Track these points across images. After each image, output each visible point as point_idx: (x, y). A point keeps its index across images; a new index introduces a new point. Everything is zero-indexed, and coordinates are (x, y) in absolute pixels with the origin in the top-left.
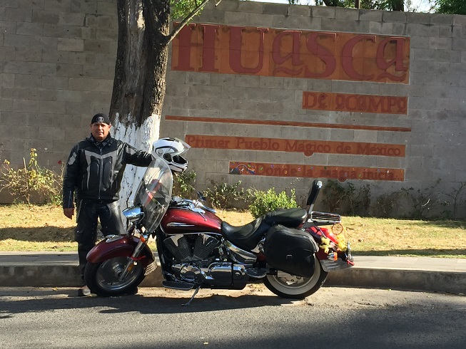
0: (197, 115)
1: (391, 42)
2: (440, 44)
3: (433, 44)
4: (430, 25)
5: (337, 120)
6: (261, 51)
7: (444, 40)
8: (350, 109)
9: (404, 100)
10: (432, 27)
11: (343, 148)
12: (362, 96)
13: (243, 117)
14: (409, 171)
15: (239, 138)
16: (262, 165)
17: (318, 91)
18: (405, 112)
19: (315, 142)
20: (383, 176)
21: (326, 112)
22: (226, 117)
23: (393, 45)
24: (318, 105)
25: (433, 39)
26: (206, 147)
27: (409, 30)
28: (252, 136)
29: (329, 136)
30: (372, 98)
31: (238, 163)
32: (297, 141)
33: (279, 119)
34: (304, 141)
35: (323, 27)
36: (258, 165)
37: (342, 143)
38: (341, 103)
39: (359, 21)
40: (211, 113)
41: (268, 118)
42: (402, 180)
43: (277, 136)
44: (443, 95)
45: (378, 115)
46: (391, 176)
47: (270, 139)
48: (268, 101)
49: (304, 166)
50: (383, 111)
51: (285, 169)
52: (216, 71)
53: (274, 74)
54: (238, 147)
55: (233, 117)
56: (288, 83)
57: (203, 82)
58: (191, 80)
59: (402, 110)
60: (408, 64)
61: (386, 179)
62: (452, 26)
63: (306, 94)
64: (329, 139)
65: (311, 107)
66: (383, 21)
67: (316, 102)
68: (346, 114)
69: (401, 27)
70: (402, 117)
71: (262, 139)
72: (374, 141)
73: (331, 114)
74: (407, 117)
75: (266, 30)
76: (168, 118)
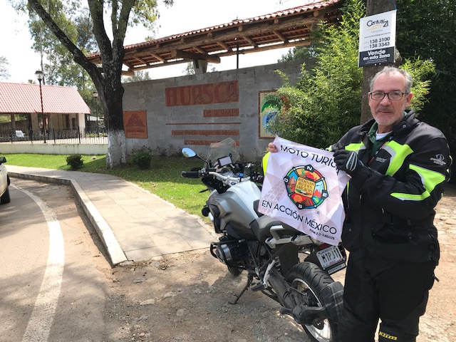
0: (174, 123)
1: (231, 84)
2: (250, 81)
3: (247, 81)
5: (215, 121)
6: (190, 95)
7: (252, 79)
8: (219, 116)
9: (238, 110)
10: (246, 74)
12: (223, 110)
13: (186, 122)
14: (241, 142)
15: (186, 131)
17: (208, 109)
18: (238, 115)
19: (209, 131)
21: (211, 118)
23: (233, 85)
24: (208, 115)
25: (247, 79)
26: (178, 135)
27: (238, 77)
28: (189, 129)
30: (226, 110)
31: (186, 140)
32: (203, 131)
33: (197, 122)
34: (205, 131)
36: (192, 141)
37: (217, 131)
38: (216, 113)
39: (220, 77)
40: (177, 121)
41: (194, 122)
43: (197, 129)
47: (195, 131)
48: (193, 115)
49: (206, 141)
50: (230, 116)
51: (200, 142)
52: (178, 105)
53: (194, 104)
54: (186, 134)
55: (184, 122)
56: (199, 107)
57: (174, 110)
58: (171, 110)
60: (238, 93)
62: (255, 72)
63: (204, 111)
64: (213, 129)
65: (206, 116)
66: (228, 75)
68: (217, 118)
69: (235, 76)
70: (237, 117)
71: (192, 131)
72: (228, 129)
73: (213, 118)
74: (239, 117)
75: (190, 86)
76: (166, 124)
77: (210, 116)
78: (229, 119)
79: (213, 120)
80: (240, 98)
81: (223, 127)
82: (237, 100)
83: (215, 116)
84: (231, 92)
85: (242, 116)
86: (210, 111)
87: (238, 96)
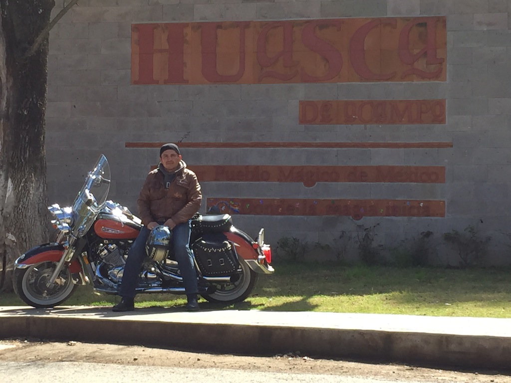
1: (418, 25)
5: (347, 138)
6: (242, 53)
7: (496, 16)
9: (441, 104)
11: (357, 174)
14: (452, 202)
16: (249, 201)
17: (319, 99)
18: (442, 121)
19: (318, 168)
20: (415, 211)
21: (332, 127)
23: (422, 29)
24: (320, 118)
25: (479, 17)
27: (445, 7)
28: (234, 163)
30: (394, 105)
33: (268, 139)
35: (322, 13)
36: (243, 201)
38: (352, 113)
45: (404, 127)
46: (426, 211)
48: (254, 117)
49: (305, 201)
51: (278, 206)
53: (260, 81)
54: (217, 179)
59: (439, 119)
60: (444, 53)
61: (418, 215)
63: (303, 105)
65: (311, 122)
67: (317, 114)
69: (433, 4)
71: (247, 168)
72: (401, 163)
74: (446, 127)
75: (247, 25)
76: (128, 145)
77: (327, 120)
78: (406, 132)
80: (449, 68)
81: (382, 158)
82: (438, 75)
83: (349, 120)
84: (416, 51)
86: (326, 105)
87: (442, 61)
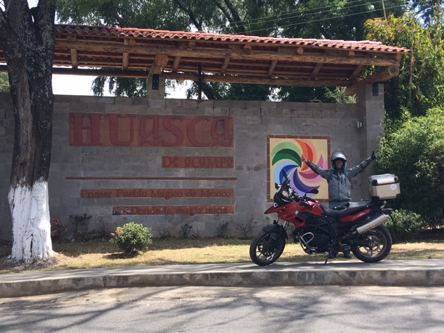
0: (89, 176)
1: (220, 120)
2: (253, 121)
3: (248, 120)
4: (245, 108)
5: (186, 174)
6: (132, 130)
7: (255, 118)
8: (195, 167)
9: (231, 159)
10: (247, 110)
11: (191, 193)
12: (203, 158)
13: (120, 176)
14: (237, 206)
15: (118, 190)
16: (136, 208)
17: (172, 155)
18: (232, 167)
19: (172, 190)
20: (220, 211)
21: (178, 169)
22: (109, 176)
23: (222, 122)
24: (173, 165)
25: (248, 117)
26: (96, 197)
27: (232, 112)
28: (128, 188)
29: (181, 185)
30: (209, 159)
31: (118, 207)
32: (159, 190)
33: (146, 176)
34: (164, 190)
35: (173, 112)
36: (133, 208)
37: (191, 190)
38: (189, 163)
39: (198, 108)
40: (98, 173)
41: (139, 176)
42: (233, 213)
43: (145, 187)
44: (257, 154)
45: (214, 169)
46: (225, 211)
47: (140, 190)
48: (138, 164)
49: (165, 207)
50: (217, 167)
51: (151, 210)
52: (101, 145)
53: (141, 145)
54: (118, 196)
55: (114, 175)
56: (151, 150)
57: (92, 153)
58: (83, 152)
59: (230, 166)
60: (233, 134)
61: (221, 213)
62: (261, 109)
63: (164, 158)
64: (181, 187)
65: (168, 167)
66: (214, 108)
67: (171, 163)
68: (191, 170)
69: (227, 110)
70: (229, 170)
71: (134, 190)
72: (213, 187)
73: (182, 170)
74: (234, 170)
75: (134, 116)
76: (67, 178)
77: (176, 166)
78: (215, 172)
79: (182, 173)
80: (235, 143)
81: (203, 184)
82: (230, 144)
83: (187, 166)
84: (219, 133)
85: (239, 168)
86: (176, 158)
87: (231, 139)
